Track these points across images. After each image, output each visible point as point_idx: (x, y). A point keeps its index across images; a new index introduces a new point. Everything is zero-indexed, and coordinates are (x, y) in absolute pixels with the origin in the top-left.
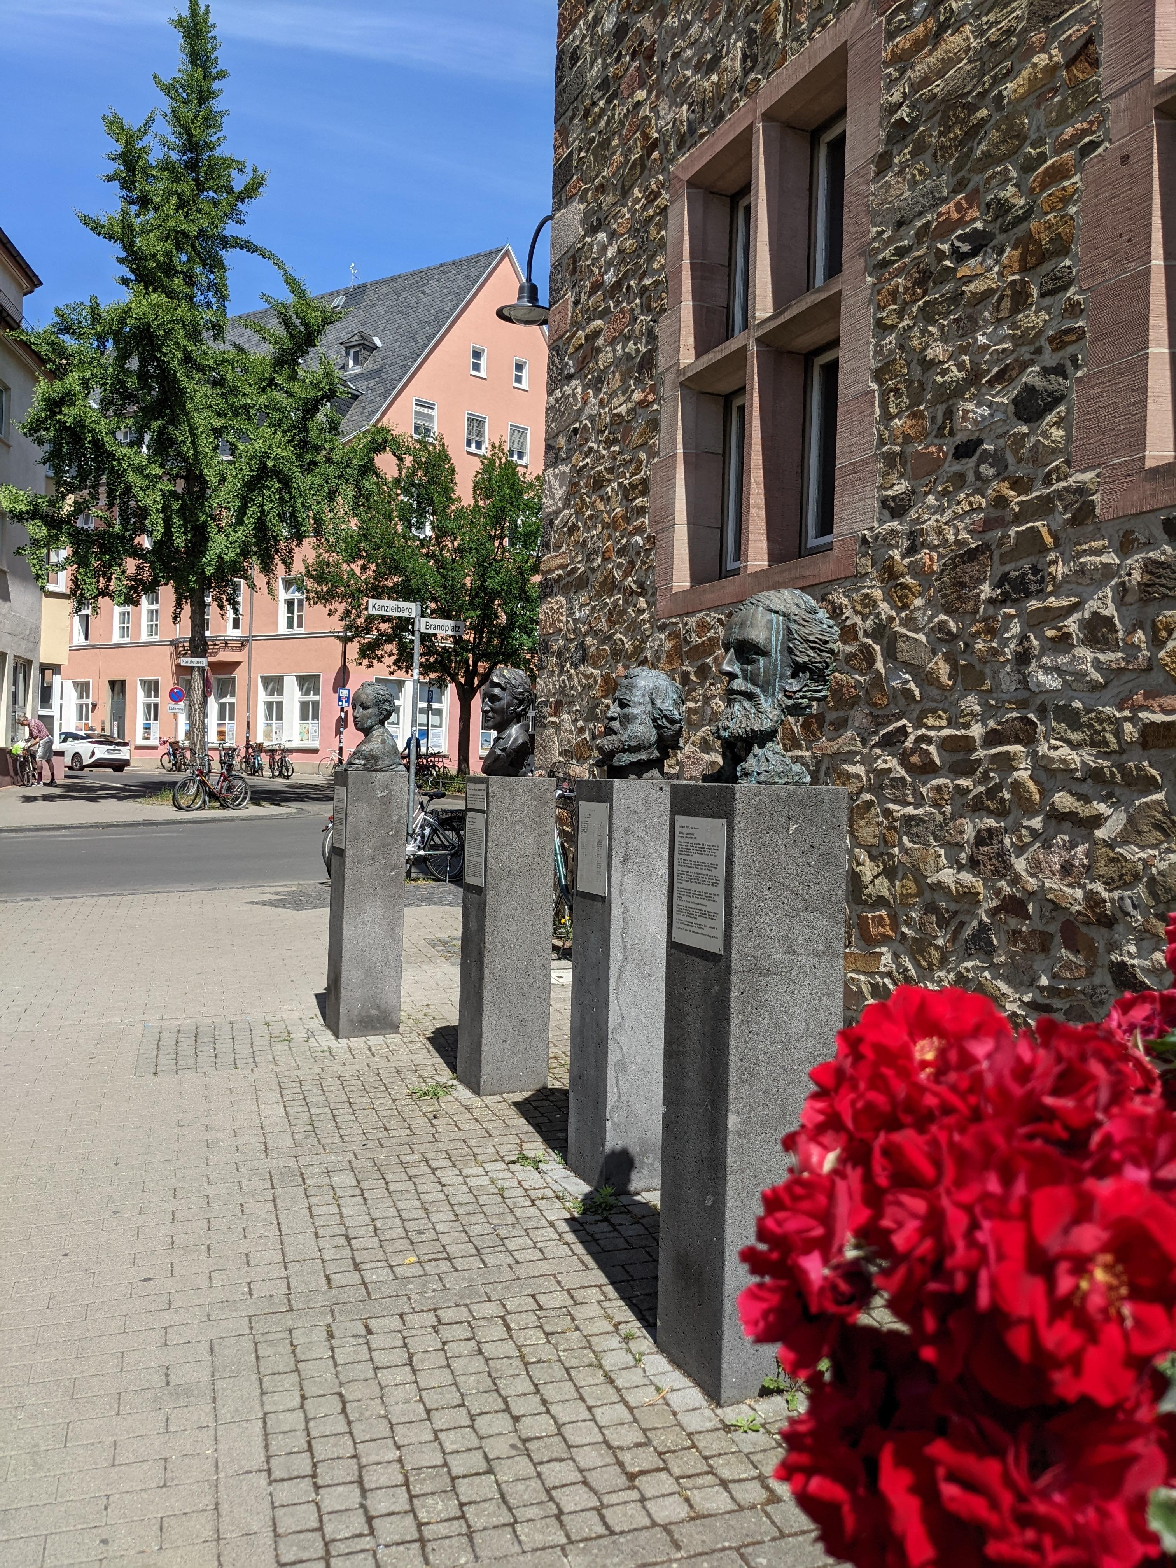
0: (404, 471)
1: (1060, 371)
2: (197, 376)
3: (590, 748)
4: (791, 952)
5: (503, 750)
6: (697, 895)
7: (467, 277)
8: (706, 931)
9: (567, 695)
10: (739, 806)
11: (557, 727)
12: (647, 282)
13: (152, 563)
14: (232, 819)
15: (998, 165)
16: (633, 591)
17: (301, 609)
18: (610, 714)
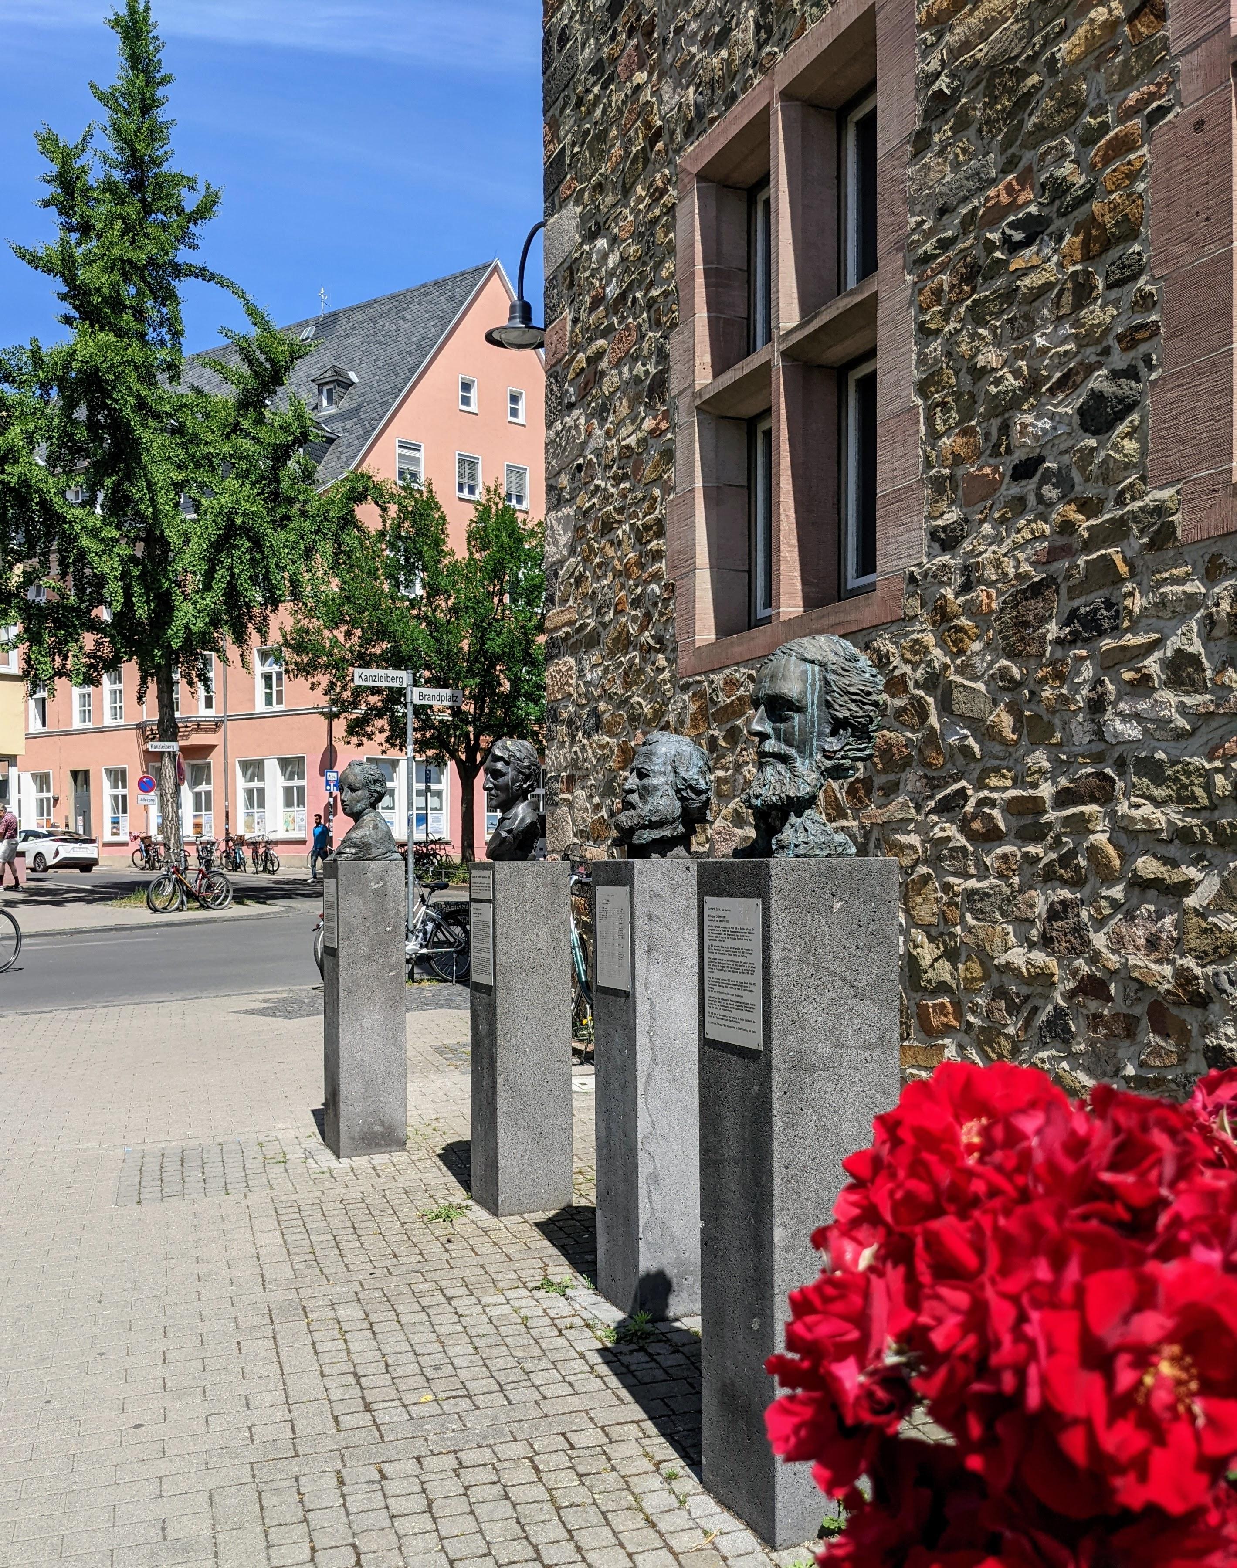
0: (389, 522)
1: (1131, 373)
2: (152, 424)
3: (608, 827)
4: (839, 1045)
5: (509, 832)
6: (731, 984)
7: (452, 298)
8: (743, 1025)
9: (580, 769)
10: (775, 883)
11: (570, 804)
12: (655, 293)
13: (112, 637)
14: (214, 921)
15: (1053, 138)
16: (650, 648)
17: (279, 684)
18: (627, 786)
